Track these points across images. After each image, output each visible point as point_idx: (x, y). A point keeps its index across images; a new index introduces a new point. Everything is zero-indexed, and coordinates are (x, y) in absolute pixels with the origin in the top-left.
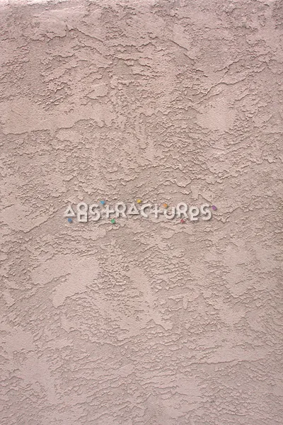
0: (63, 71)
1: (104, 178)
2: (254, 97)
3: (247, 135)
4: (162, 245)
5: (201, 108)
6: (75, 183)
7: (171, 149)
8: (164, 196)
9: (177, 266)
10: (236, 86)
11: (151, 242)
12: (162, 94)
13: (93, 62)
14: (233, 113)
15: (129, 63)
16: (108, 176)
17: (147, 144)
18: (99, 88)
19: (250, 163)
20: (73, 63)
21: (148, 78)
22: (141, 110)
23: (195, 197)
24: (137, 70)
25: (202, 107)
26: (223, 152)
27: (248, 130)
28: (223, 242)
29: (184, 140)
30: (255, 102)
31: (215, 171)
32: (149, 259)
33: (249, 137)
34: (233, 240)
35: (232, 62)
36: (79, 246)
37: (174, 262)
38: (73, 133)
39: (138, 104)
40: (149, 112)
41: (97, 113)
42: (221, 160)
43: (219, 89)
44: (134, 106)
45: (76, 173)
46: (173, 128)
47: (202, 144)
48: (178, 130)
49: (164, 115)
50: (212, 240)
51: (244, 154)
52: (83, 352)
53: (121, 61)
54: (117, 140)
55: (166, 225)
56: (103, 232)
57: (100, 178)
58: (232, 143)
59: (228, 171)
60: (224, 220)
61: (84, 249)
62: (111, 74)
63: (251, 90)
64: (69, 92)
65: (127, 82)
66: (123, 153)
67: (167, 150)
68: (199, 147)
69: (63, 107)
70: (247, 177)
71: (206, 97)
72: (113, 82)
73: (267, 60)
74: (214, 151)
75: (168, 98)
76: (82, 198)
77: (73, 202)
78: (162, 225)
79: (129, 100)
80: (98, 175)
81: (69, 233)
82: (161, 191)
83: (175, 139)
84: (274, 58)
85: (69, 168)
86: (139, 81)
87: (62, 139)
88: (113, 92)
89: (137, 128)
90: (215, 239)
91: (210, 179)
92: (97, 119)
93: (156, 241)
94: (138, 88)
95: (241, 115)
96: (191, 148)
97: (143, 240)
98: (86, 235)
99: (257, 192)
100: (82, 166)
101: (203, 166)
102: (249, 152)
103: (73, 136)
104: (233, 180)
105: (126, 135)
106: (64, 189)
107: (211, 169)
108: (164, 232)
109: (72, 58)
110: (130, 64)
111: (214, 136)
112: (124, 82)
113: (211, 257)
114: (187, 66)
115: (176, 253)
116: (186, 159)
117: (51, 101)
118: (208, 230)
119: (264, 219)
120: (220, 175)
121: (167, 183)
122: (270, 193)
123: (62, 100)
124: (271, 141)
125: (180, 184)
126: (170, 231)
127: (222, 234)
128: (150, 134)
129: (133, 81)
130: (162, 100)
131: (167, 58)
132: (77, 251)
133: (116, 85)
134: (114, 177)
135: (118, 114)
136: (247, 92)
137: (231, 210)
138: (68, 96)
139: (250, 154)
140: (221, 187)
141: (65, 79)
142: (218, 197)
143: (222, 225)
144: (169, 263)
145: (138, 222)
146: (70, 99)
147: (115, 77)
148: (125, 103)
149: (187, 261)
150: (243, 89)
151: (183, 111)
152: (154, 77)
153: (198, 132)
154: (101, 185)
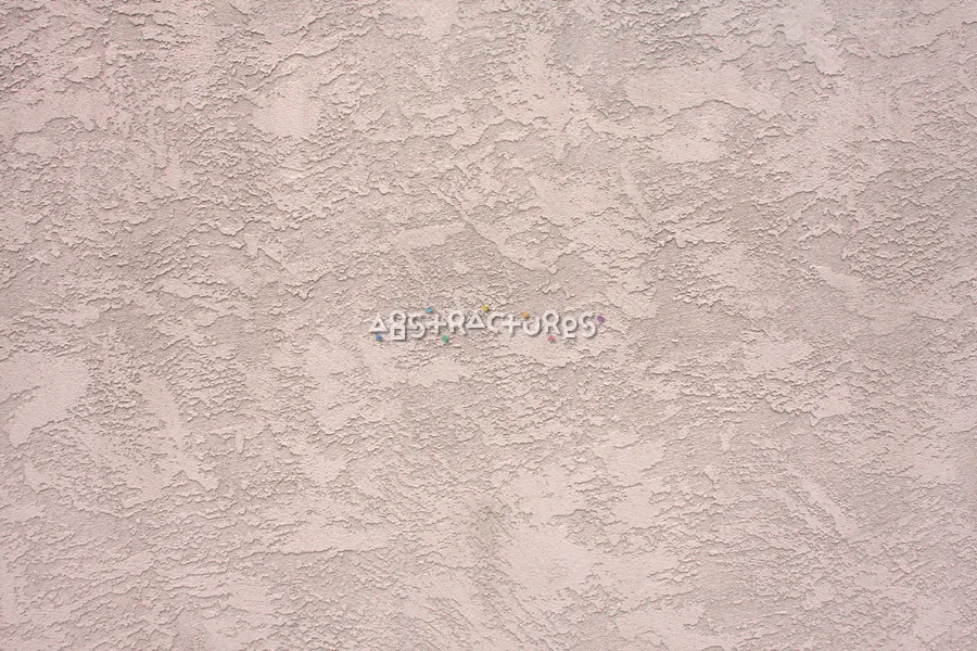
0: (25, 34)
1: (94, 219)
2: (353, 79)
3: (342, 144)
4: (196, 338)
5: (261, 99)
6: (47, 227)
7: (210, 168)
8: (198, 252)
9: (224, 375)
10: (322, 60)
11: (178, 332)
12: (192, 74)
13: (76, 18)
14: (316, 108)
15: (136, 21)
16: (102, 216)
17: (168, 160)
18: (85, 64)
19: (347, 194)
20: (42, 21)
21: (169, 46)
22: (157, 102)
23: (253, 253)
24: (150, 32)
25: (262, 96)
26: (300, 175)
27: (343, 135)
28: (303, 334)
29: (232, 154)
30: (355, 87)
31: (285, 209)
32: (175, 361)
33: (345, 149)
34: (321, 331)
35: (314, 18)
36: (53, 338)
37: (220, 367)
38: (43, 141)
39: (153, 91)
40: (171, 106)
41: (83, 107)
42: (296, 188)
43: (293, 64)
44: (145, 95)
45: (47, 209)
46: (212, 133)
47: (264, 160)
48: (221, 137)
49: (197, 110)
50: (283, 329)
51: (337, 177)
52: (61, 529)
53: (123, 18)
54: (116, 153)
55: (203, 303)
56: (94, 313)
57: (89, 219)
58: (316, 159)
59: (309, 207)
60: (304, 295)
61: (62, 342)
62: (106, 40)
63: (350, 67)
64: (35, 71)
65: (132, 53)
66: (126, 176)
67: (202, 170)
68: (258, 166)
69: (26, 95)
70: (342, 219)
71: (268, 79)
72: (111, 53)
73: (376, 14)
74: (283, 173)
75: (204, 81)
76: (57, 254)
77: (42, 260)
78: (196, 301)
79: (136, 84)
80: (86, 213)
81: (36, 314)
82: (193, 242)
83: (216, 152)
84: (386, 11)
85: (36, 202)
86: (154, 51)
87: (23, 151)
88: (110, 71)
89: (151, 132)
90: (288, 326)
91: (277, 221)
92: (83, 117)
93: (185, 330)
94: (151, 64)
95: (330, 111)
96: (244, 167)
97: (163, 329)
98: (67, 319)
99: (362, 245)
100: (58, 198)
101: (265, 199)
102: (346, 174)
103: (43, 147)
104: (318, 223)
105: (132, 145)
106: (27, 239)
107: (280, 206)
108: (200, 314)
109: (41, 12)
110: (139, 22)
111: (285, 148)
112: (128, 53)
113: (283, 359)
114: (236, 25)
115: (224, 352)
116: (236, 187)
117: (6, 85)
118: (276, 311)
119: (375, 293)
120: (295, 214)
121: (204, 229)
122: (384, 248)
123: (23, 84)
124: (384, 156)
125: (225, 230)
126: (210, 313)
127: (302, 320)
128: (173, 143)
129: (143, 51)
130: (192, 85)
131: (201, 12)
132: (50, 346)
133: (114, 58)
134: (112, 217)
135: (119, 109)
136: (340, 71)
137: (316, 277)
138: (33, 77)
139: (347, 179)
140: (297, 235)
141: (28, 48)
142: (293, 254)
143: (301, 304)
144: (210, 369)
145: (154, 297)
146: (37, 82)
147: (112, 45)
148: (131, 90)
149: (240, 367)
150: (334, 64)
151: (230, 104)
152: (179, 45)
153: (255, 139)
154: (89, 232)
